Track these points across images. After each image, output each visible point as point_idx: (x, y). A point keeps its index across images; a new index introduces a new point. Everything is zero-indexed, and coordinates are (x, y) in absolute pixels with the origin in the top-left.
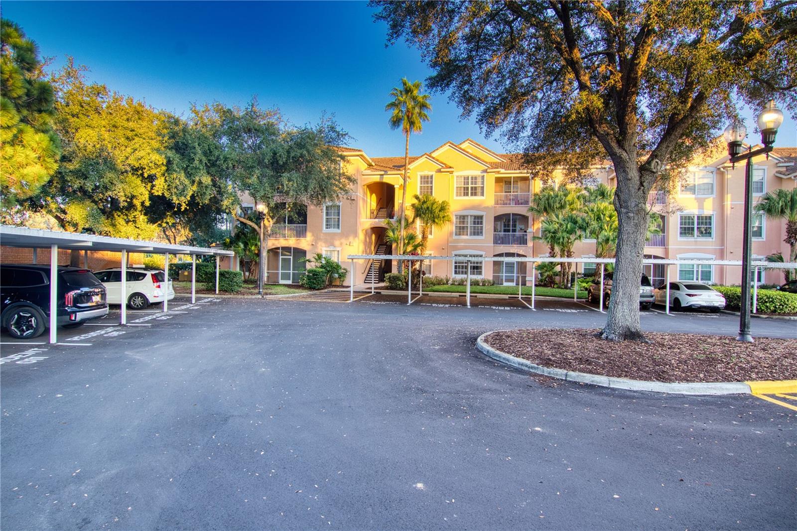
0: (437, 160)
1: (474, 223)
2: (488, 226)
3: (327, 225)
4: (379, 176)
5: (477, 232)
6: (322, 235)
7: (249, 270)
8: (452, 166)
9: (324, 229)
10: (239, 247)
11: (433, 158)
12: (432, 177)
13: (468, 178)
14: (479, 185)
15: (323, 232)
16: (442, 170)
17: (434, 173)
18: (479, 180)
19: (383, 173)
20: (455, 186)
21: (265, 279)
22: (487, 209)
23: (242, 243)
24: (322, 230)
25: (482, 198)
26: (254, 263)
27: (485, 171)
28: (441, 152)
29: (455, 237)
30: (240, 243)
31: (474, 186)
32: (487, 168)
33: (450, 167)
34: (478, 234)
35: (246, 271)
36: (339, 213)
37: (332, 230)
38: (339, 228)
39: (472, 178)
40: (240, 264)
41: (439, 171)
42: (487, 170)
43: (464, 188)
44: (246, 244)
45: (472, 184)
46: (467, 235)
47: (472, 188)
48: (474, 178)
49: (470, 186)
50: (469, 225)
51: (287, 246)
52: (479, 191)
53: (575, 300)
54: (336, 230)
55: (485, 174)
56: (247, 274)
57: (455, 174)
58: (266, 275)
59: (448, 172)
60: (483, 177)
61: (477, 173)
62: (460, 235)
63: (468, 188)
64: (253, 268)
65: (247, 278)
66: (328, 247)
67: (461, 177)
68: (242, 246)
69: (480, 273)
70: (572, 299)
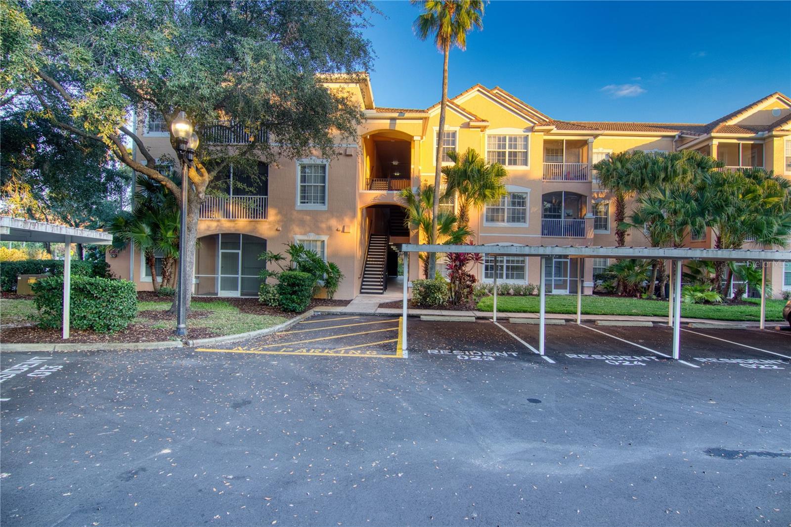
0: (464, 110)
1: (514, 204)
2: (534, 209)
3: (303, 197)
4: (388, 121)
5: (518, 217)
6: (295, 213)
7: (163, 274)
8: (484, 119)
9: (299, 204)
10: (142, 231)
11: (458, 106)
12: (454, 134)
13: (504, 138)
14: (520, 149)
15: (297, 208)
16: (472, 124)
17: (457, 129)
18: (520, 143)
19: (396, 115)
20: (486, 150)
21: (192, 289)
22: (532, 183)
23: (148, 225)
24: (294, 204)
25: (523, 168)
26: (171, 261)
27: (531, 129)
28: (470, 97)
29: (485, 224)
30: (144, 225)
31: (513, 150)
32: (532, 125)
33: (483, 121)
34: (518, 220)
35: (157, 275)
36: (324, 177)
37: (311, 206)
38: (324, 203)
39: (510, 139)
40: (147, 263)
41: (467, 126)
42: (533, 127)
43: (499, 153)
44: (155, 227)
45: (510, 147)
46: (503, 221)
47: (510, 153)
48: (513, 139)
49: (507, 150)
50: (506, 207)
51: (233, 231)
52: (519, 158)
53: (762, 325)
54: (319, 207)
55: (529, 134)
56: (159, 279)
57: (488, 132)
58: (194, 281)
59: (479, 127)
60: (526, 138)
61: (519, 132)
62: (492, 220)
63: (504, 153)
64: (169, 269)
65: (158, 287)
66: (305, 234)
67: (494, 137)
68: (147, 230)
69: (522, 277)
70: (754, 324)
